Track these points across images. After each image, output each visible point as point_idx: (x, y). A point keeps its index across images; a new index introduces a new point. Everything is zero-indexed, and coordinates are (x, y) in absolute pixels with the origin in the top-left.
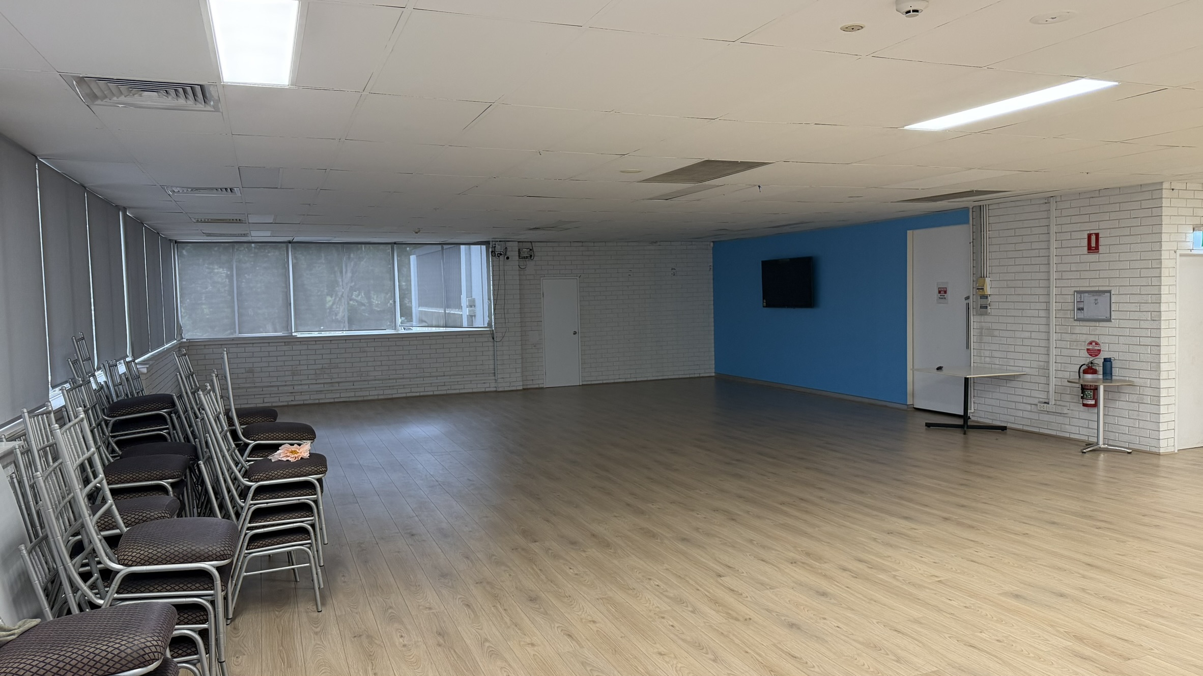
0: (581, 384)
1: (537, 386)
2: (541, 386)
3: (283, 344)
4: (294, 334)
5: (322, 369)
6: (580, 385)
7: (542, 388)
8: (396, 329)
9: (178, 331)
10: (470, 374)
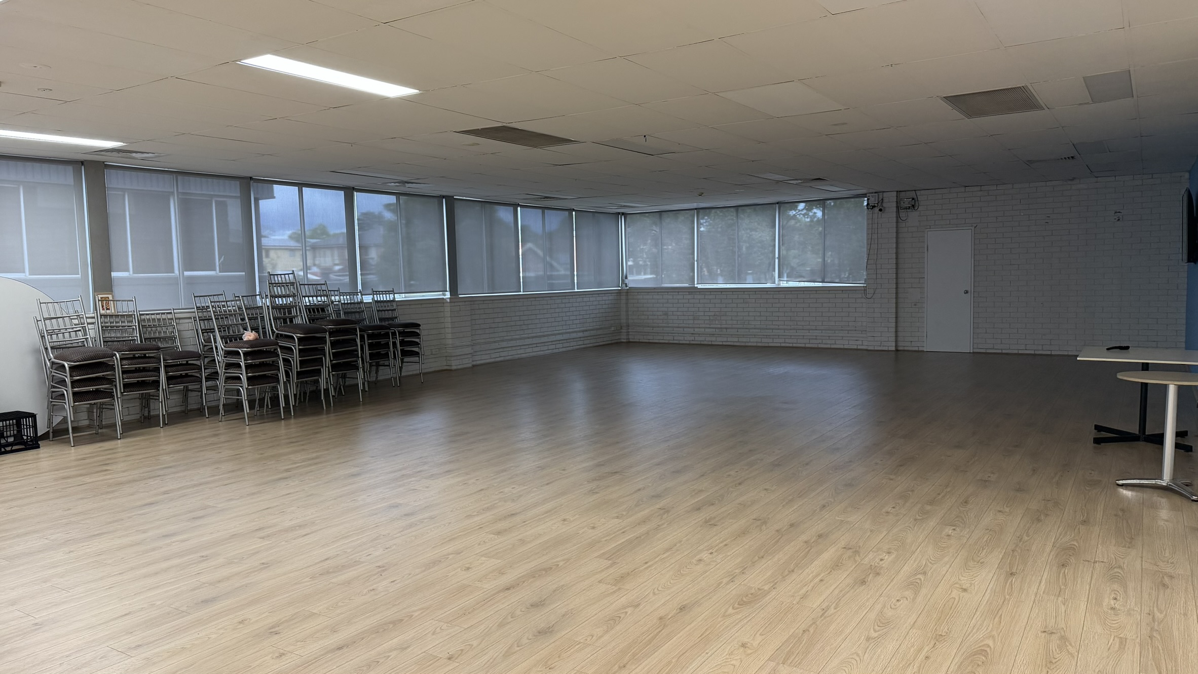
0: (971, 351)
1: (916, 349)
2: (921, 349)
3: (688, 293)
4: (696, 286)
5: (714, 315)
6: (970, 353)
7: (923, 351)
8: (775, 283)
9: (623, 281)
10: (842, 330)
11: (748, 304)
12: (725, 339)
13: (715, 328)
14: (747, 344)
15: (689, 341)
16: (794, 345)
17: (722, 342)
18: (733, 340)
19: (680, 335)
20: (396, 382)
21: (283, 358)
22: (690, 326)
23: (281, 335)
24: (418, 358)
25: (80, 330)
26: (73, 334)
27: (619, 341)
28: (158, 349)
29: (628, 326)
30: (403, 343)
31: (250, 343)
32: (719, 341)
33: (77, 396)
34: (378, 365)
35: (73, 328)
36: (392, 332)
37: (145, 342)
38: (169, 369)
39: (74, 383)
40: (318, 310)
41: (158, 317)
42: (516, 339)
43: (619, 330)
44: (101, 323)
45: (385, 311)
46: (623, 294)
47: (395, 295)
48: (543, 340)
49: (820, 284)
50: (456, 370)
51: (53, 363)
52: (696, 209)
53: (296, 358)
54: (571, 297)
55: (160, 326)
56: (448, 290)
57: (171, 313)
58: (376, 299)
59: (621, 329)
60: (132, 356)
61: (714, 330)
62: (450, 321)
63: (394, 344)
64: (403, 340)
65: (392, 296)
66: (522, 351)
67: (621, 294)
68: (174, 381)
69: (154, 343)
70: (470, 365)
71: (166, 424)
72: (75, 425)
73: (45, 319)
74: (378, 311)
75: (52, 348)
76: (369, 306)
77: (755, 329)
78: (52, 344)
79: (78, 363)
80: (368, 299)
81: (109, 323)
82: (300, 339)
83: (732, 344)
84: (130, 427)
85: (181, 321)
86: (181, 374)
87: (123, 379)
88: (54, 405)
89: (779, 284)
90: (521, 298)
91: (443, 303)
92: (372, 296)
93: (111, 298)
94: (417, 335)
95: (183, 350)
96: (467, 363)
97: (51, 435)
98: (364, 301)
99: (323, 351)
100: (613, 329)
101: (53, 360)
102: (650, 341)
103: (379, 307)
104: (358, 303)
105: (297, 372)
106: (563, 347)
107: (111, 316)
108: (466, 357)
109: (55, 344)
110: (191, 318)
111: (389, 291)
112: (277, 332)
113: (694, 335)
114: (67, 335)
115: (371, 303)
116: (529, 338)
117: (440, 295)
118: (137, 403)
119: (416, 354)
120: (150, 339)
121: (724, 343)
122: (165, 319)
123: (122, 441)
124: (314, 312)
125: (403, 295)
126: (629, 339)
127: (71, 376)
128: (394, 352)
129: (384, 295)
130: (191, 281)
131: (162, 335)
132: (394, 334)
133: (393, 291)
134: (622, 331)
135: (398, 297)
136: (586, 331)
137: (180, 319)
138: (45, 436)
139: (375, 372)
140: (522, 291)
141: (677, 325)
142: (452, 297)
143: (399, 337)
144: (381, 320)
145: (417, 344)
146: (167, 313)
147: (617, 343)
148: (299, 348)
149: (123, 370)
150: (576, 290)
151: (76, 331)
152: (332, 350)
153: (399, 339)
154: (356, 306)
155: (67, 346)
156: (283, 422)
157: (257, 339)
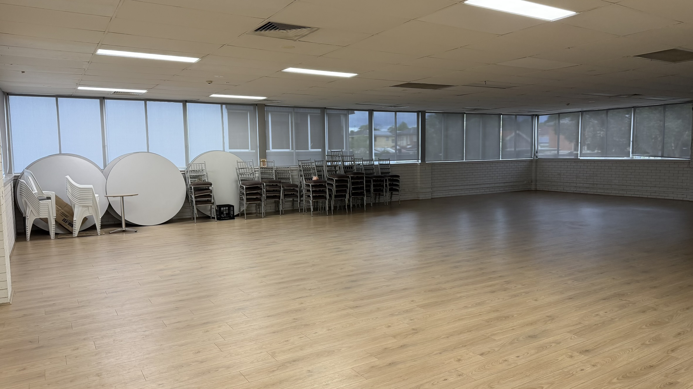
3: (573, 162)
5: (590, 176)
8: (629, 157)
9: (534, 154)
10: (673, 188)
11: (611, 170)
12: (596, 191)
13: (590, 184)
14: (609, 194)
15: (574, 191)
16: (640, 196)
17: (594, 192)
18: (600, 192)
19: (567, 187)
20: (386, 204)
21: (328, 188)
22: (574, 182)
23: (330, 178)
24: (398, 192)
25: (252, 174)
26: (249, 175)
27: (530, 189)
28: (280, 182)
29: (537, 181)
30: (390, 185)
31: (315, 182)
32: (592, 191)
33: (248, 200)
34: (380, 195)
35: (249, 173)
36: (385, 179)
37: (278, 179)
38: (285, 191)
39: (247, 194)
40: (349, 167)
41: (284, 169)
42: (459, 186)
43: (530, 183)
44: (261, 171)
45: (385, 169)
46: (534, 162)
47: (390, 161)
48: (476, 187)
49: (660, 158)
50: (421, 200)
51: (241, 186)
52: (581, 111)
53: (334, 189)
54: (497, 163)
55: (284, 173)
56: (420, 159)
57: (289, 168)
58: (380, 163)
59: (532, 182)
60: (272, 185)
61: (589, 185)
62: (419, 175)
63: (386, 185)
64: (390, 183)
65: (388, 162)
66: (463, 192)
67: (533, 162)
68: (287, 196)
69: (280, 180)
70: (430, 198)
71: (283, 214)
72: (248, 212)
73: (239, 169)
74: (381, 169)
75: (241, 180)
76: (377, 166)
77: (615, 185)
78: (241, 179)
79: (248, 186)
80: (376, 163)
81: (264, 171)
82: (336, 180)
83: (600, 194)
84: (268, 214)
85: (293, 171)
86: (292, 193)
87: (266, 194)
88: (241, 203)
89: (633, 158)
90: (463, 164)
91: (417, 166)
92: (378, 162)
93: (266, 161)
94: (398, 181)
95: (293, 183)
96: (429, 196)
97: (240, 214)
98: (375, 164)
99: (347, 187)
100: (525, 182)
101: (241, 185)
102: (549, 190)
103: (382, 167)
104: (371, 165)
105: (335, 195)
106: (490, 191)
107: (265, 168)
108: (428, 193)
109: (243, 178)
110: (296, 170)
111: (387, 159)
112: (328, 177)
113: (576, 187)
114: (247, 175)
115: (378, 165)
116: (467, 185)
117: (416, 161)
118: (274, 205)
119: (397, 190)
120: (280, 178)
121: (595, 193)
122: (286, 170)
123: (265, 219)
124: (348, 168)
125: (396, 161)
126: (537, 188)
127: (246, 191)
128: (386, 189)
129: (383, 162)
130: (298, 154)
131: (285, 177)
132: (386, 180)
133: (389, 159)
134: (532, 183)
135: (392, 162)
136: (506, 183)
137: (293, 170)
138: (238, 215)
139: (378, 198)
140: (464, 160)
141: (566, 181)
142: (422, 162)
143: (389, 182)
144: (382, 173)
145: (398, 185)
146: (287, 168)
147: (528, 191)
148: (336, 185)
149: (267, 190)
150: (501, 160)
151: (250, 174)
152: (352, 186)
153: (389, 183)
154: (371, 166)
155: (247, 179)
156: (327, 216)
157: (318, 180)
